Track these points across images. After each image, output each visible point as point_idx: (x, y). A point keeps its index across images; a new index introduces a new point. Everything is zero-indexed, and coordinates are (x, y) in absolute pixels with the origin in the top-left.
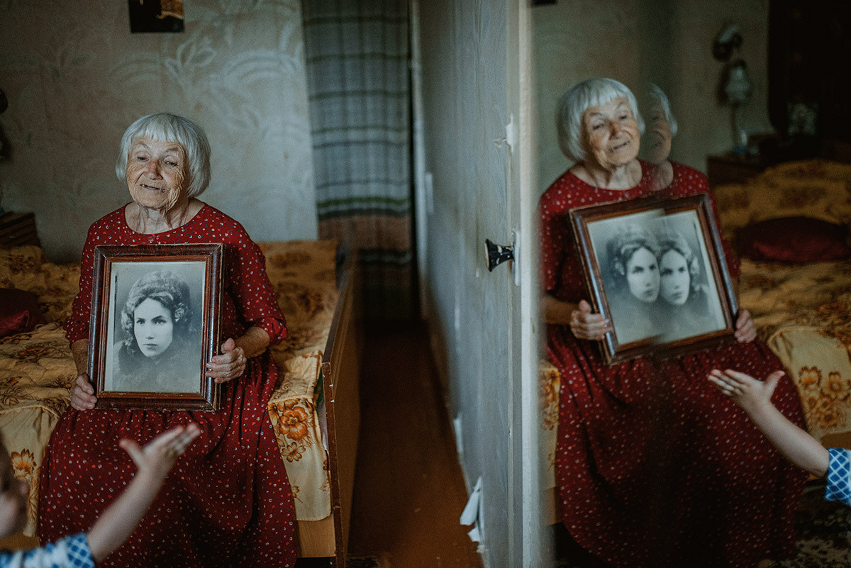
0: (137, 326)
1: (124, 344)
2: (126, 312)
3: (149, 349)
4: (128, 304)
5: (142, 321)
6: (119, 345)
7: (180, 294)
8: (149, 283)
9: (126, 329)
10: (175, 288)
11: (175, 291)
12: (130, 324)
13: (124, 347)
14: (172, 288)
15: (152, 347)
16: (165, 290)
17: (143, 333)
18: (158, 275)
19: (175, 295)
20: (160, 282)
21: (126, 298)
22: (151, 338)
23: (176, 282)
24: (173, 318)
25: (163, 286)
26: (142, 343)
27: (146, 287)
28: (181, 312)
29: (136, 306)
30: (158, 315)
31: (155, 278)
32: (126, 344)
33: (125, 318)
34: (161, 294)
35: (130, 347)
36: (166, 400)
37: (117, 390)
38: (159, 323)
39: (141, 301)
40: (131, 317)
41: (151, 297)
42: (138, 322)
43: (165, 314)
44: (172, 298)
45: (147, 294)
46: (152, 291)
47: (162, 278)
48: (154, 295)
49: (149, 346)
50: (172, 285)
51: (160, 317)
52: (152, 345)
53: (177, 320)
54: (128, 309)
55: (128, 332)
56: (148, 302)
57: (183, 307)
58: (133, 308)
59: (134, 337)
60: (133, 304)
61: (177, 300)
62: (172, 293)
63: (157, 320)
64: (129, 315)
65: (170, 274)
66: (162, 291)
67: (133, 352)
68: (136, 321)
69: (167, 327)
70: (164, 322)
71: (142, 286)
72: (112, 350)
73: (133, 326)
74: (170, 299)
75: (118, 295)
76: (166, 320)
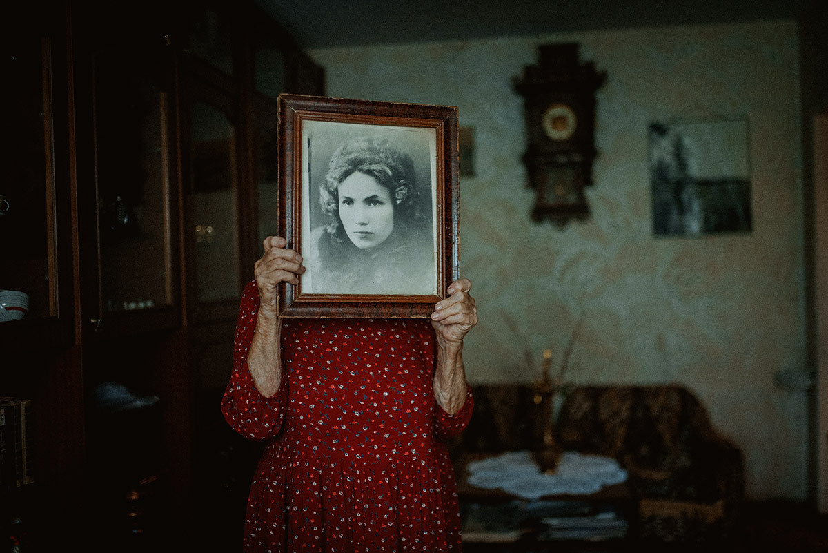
0: (343, 208)
1: (326, 230)
2: (326, 187)
3: (361, 238)
4: (329, 178)
5: (349, 201)
6: (319, 232)
7: (400, 168)
8: (357, 151)
9: (328, 211)
10: (393, 159)
11: (394, 164)
12: (333, 205)
13: (326, 235)
14: (390, 160)
15: (366, 235)
16: (379, 162)
17: (353, 218)
18: (370, 141)
19: (393, 169)
20: (372, 151)
21: (326, 170)
22: (365, 224)
23: (393, 154)
24: (393, 200)
25: (377, 157)
26: (351, 230)
27: (353, 156)
28: (403, 192)
29: (341, 180)
30: (372, 195)
31: (365, 145)
32: (329, 231)
33: (325, 196)
34: (374, 167)
35: (334, 235)
36: (394, 305)
37: (319, 291)
38: (375, 204)
39: (347, 174)
40: (335, 195)
41: (361, 170)
42: (344, 202)
43: (382, 194)
44: (390, 173)
45: (355, 165)
46: (362, 162)
47: (376, 145)
48: (365, 167)
49: (362, 235)
50: (389, 155)
51: (375, 196)
52: (366, 233)
53: (398, 202)
54: (329, 184)
55: (330, 214)
56: (357, 176)
57: (406, 186)
58: (336, 183)
59: (340, 221)
60: (335, 178)
61: (397, 175)
62: (390, 167)
63: (372, 201)
64: (331, 193)
65: (385, 141)
66: (375, 163)
67: (339, 241)
68: (341, 200)
69: (386, 210)
70: (381, 203)
71: (350, 154)
72: (310, 239)
73: (338, 207)
74: (387, 174)
75: (312, 165)
76: (383, 200)
